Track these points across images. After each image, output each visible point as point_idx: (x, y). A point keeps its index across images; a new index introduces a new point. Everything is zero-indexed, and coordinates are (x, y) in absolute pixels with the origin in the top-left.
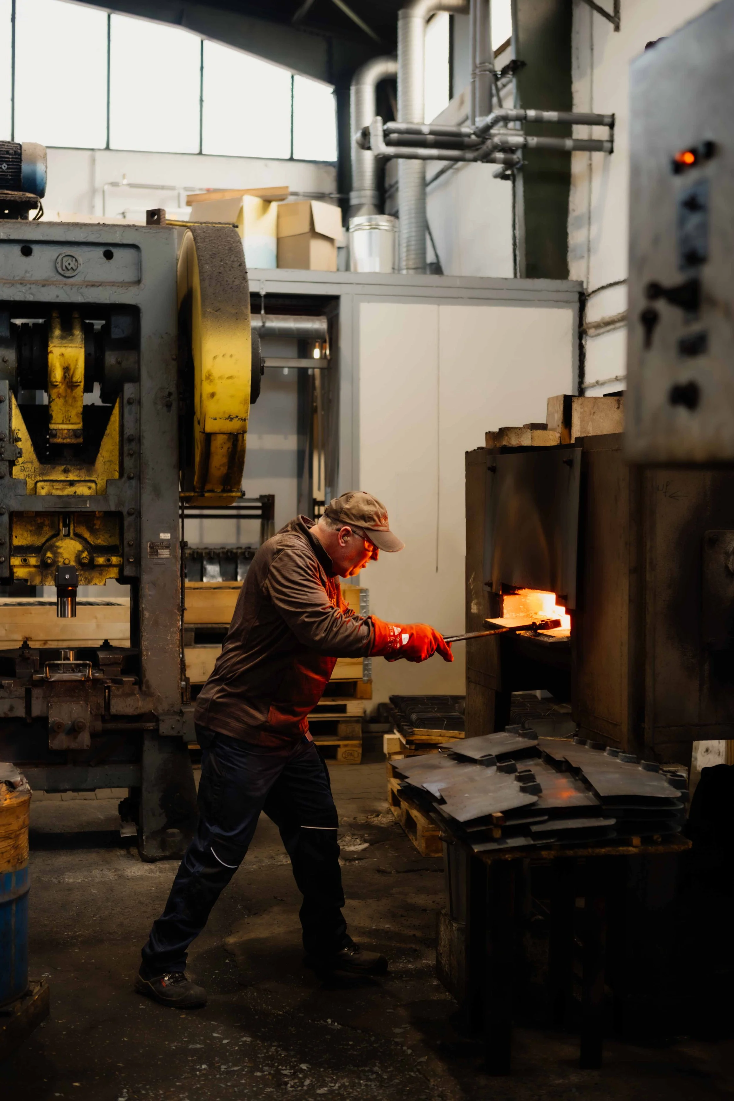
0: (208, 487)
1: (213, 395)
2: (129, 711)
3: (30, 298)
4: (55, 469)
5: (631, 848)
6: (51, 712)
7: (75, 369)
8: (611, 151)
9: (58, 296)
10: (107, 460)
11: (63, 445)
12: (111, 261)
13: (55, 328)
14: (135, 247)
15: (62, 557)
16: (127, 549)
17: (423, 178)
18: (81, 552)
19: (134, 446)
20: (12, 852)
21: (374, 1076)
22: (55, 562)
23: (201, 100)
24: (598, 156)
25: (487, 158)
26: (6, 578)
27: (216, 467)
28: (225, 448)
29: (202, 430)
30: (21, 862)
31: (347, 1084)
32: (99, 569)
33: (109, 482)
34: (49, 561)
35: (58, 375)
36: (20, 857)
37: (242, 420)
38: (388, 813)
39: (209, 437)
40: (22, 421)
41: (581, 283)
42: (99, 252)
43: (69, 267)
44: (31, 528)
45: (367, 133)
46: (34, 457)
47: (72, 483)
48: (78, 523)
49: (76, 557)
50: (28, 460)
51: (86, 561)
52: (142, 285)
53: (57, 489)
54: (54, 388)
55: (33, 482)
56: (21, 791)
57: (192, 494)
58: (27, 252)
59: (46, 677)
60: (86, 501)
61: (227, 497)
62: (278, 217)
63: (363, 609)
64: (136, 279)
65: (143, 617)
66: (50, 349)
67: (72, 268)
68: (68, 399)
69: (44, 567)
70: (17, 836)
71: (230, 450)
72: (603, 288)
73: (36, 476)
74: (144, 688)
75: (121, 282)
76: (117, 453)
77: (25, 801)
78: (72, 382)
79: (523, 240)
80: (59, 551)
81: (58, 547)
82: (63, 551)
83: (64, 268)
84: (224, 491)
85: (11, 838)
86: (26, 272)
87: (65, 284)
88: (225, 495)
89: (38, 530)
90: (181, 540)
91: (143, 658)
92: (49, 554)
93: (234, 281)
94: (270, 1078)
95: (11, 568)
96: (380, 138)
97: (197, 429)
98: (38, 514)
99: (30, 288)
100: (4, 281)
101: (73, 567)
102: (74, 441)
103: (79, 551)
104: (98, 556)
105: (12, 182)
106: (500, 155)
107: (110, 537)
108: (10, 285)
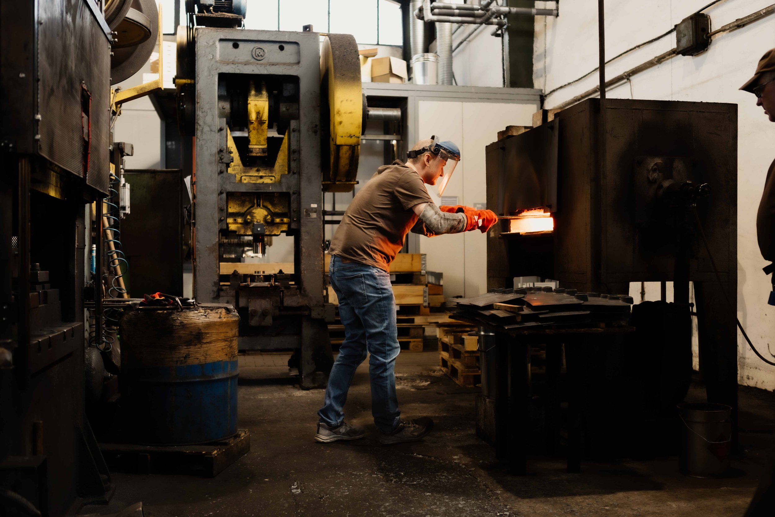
0: (338, 178)
1: (341, 123)
2: (294, 304)
3: (237, 71)
4: (252, 170)
5: (599, 329)
6: (250, 304)
7: (263, 113)
8: (557, 15)
9: (253, 71)
10: (281, 165)
11: (256, 157)
12: (283, 51)
13: (251, 90)
14: (296, 43)
15: (256, 219)
16: (292, 213)
17: (451, 47)
18: (267, 216)
19: (296, 156)
20: (228, 349)
21: (444, 477)
22: (252, 221)
23: (329, 13)
24: (550, 18)
25: (488, 22)
26: (225, 229)
27: (342, 166)
28: (348, 154)
29: (335, 144)
30: (234, 357)
31: (428, 480)
32: (277, 225)
33: (282, 176)
34: (249, 221)
35: (253, 116)
36: (233, 353)
37: (357, 137)
38: (440, 371)
39: (339, 147)
40: (234, 143)
41: (541, 90)
42: (277, 46)
43: (260, 55)
44: (238, 203)
45: (422, 9)
46: (240, 162)
47: (261, 177)
48: (265, 200)
49: (264, 219)
50: (237, 164)
51: (269, 221)
52: (300, 65)
53: (253, 180)
54: (251, 124)
55: (240, 177)
56: (234, 315)
57: (329, 182)
58: (236, 46)
59: (248, 284)
60: (270, 186)
61: (349, 184)
62: (372, 66)
63: (423, 265)
64: (297, 61)
65: (302, 251)
66: (249, 102)
67: (261, 55)
68: (259, 130)
69: (246, 224)
70: (231, 341)
71: (350, 155)
72: (554, 91)
73: (241, 174)
74: (302, 292)
75: (288, 63)
76: (286, 161)
77: (236, 320)
78: (261, 121)
79: (509, 68)
80: (254, 215)
81: (254, 213)
82: (257, 215)
83: (257, 55)
84: (347, 181)
85: (227, 341)
86: (235, 57)
87: (258, 64)
88: (348, 183)
89: (242, 204)
90: (322, 209)
91: (302, 275)
92: (249, 217)
93: (352, 60)
94: (382, 477)
95: (227, 224)
96: (429, 11)
97: (332, 143)
98: (243, 194)
99: (238, 66)
100: (223, 62)
101: (262, 224)
102: (262, 155)
103: (265, 215)
104: (276, 218)
105: (227, 9)
106: (495, 20)
107: (283, 208)
108: (227, 64)
